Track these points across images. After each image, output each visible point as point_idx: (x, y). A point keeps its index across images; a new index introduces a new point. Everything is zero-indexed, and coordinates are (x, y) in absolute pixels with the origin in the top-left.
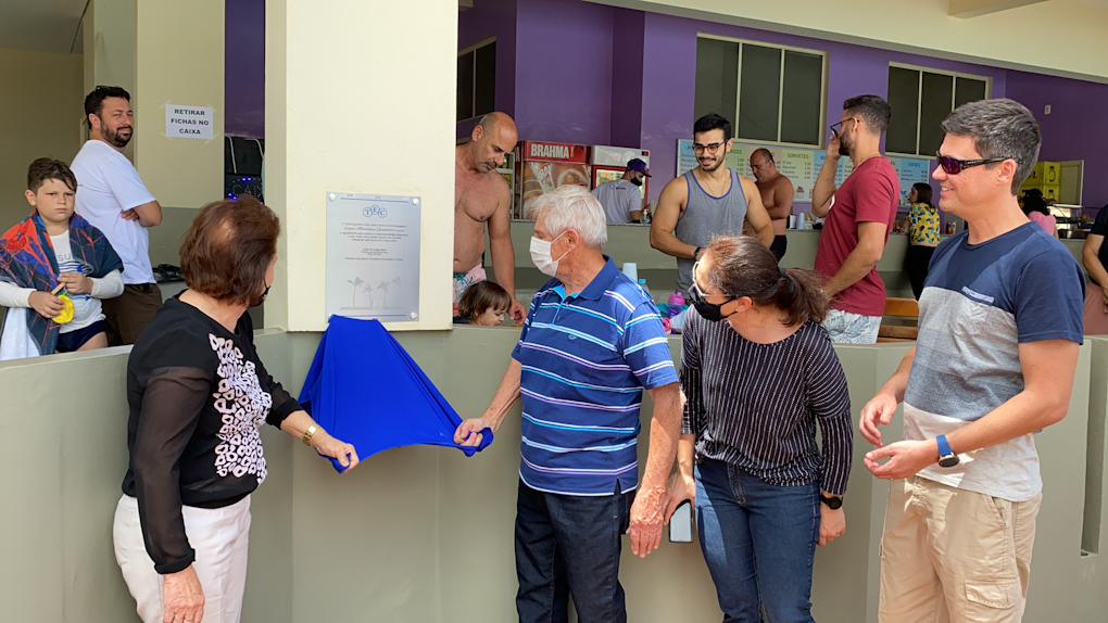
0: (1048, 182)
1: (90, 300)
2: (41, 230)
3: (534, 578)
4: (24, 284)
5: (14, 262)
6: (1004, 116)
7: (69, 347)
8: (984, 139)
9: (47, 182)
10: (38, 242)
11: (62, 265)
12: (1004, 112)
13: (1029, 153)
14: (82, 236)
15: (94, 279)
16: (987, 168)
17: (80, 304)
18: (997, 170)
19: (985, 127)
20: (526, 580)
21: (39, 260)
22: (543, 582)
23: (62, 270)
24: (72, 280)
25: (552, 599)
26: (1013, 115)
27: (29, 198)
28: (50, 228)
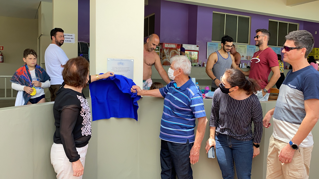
0: (316, 54)
1: (41, 89)
2: (27, 69)
3: (166, 168)
4: (22, 84)
5: (19, 78)
6: (304, 35)
7: (35, 102)
8: (297, 41)
9: (29, 55)
10: (26, 73)
11: (33, 79)
12: (304, 34)
13: (310, 46)
14: (38, 71)
15: (42, 83)
16: (297, 50)
17: (38, 90)
18: (300, 51)
19: (297, 38)
20: (163, 168)
21: (26, 77)
22: (168, 169)
23: (33, 81)
24: (36, 83)
25: (171, 174)
26: (306, 35)
27: (24, 60)
28: (30, 68)
